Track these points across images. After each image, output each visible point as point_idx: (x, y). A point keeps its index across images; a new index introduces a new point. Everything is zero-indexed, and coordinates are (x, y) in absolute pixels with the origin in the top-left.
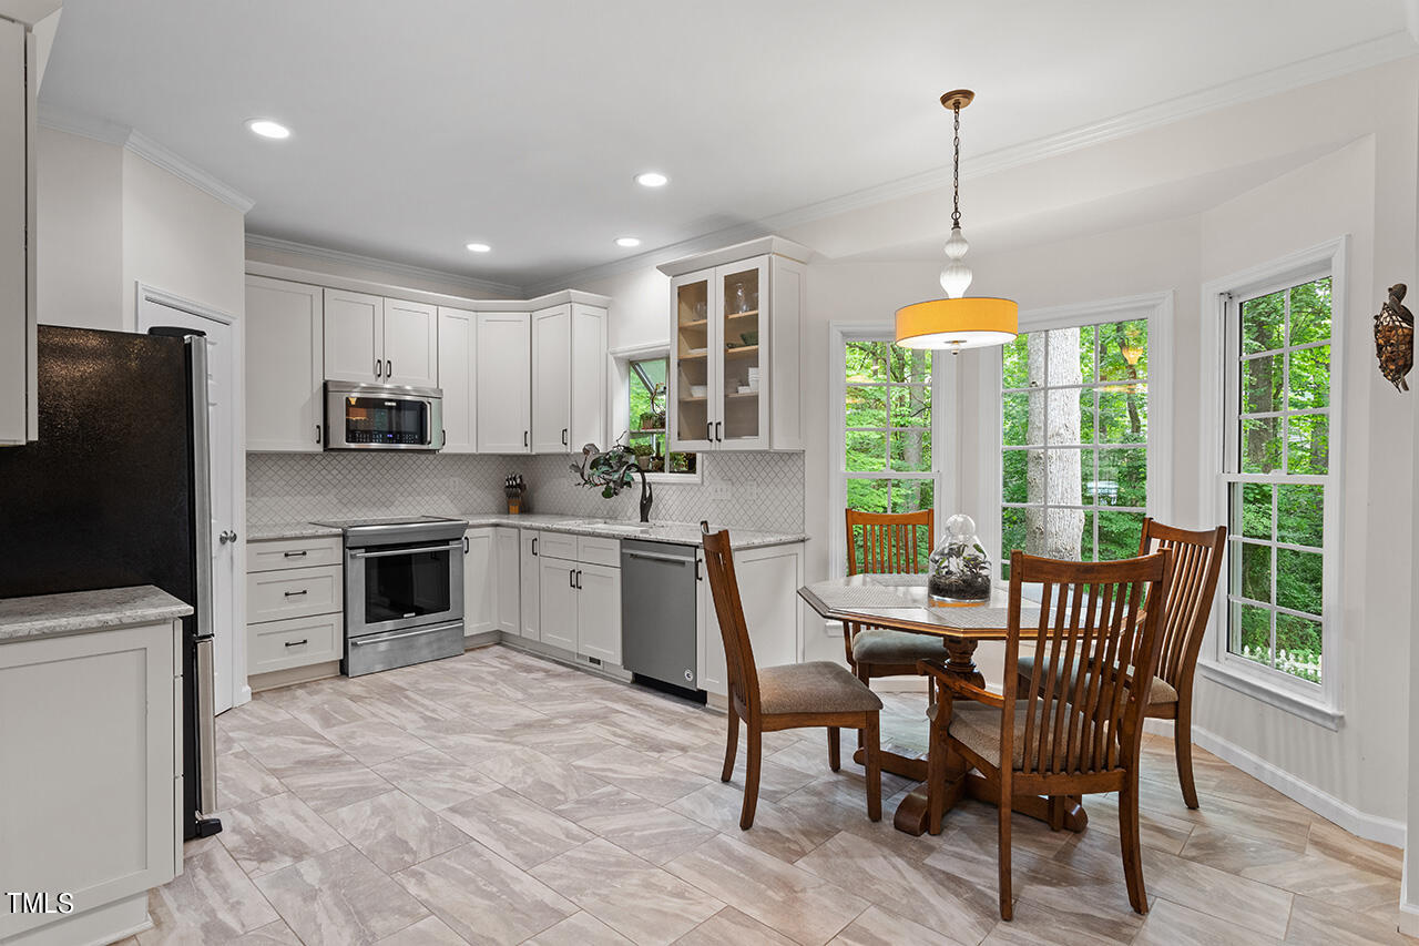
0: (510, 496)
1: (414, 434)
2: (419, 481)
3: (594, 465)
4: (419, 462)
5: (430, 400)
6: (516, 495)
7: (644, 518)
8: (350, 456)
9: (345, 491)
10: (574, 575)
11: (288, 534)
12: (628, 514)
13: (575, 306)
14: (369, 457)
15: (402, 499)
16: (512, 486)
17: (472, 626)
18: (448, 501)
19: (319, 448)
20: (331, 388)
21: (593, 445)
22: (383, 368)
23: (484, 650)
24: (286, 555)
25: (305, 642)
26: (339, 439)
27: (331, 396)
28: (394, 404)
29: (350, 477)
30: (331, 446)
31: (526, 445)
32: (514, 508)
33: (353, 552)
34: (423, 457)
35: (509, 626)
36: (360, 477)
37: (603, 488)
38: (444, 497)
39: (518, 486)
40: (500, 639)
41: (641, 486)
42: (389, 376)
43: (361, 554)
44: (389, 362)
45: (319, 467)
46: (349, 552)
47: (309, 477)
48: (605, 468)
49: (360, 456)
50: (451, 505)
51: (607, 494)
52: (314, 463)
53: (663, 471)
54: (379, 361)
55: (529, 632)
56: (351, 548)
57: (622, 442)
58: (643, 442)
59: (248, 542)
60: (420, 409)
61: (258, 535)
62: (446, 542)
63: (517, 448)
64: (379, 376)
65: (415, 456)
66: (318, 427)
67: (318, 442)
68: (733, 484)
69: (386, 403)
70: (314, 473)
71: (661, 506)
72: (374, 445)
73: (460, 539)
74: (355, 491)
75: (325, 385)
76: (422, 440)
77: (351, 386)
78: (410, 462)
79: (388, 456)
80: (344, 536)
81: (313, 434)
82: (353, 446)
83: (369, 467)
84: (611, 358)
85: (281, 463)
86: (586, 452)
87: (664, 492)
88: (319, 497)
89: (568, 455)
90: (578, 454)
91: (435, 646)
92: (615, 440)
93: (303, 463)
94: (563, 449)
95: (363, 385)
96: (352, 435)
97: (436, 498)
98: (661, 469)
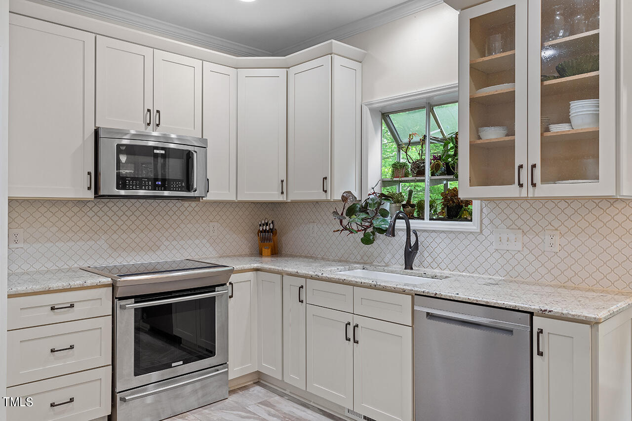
0: (263, 240)
1: (182, 181)
2: (182, 226)
3: (351, 211)
4: (182, 209)
5: (196, 149)
6: (269, 240)
7: (408, 265)
8: (120, 202)
9: (115, 236)
10: (351, 328)
11: (55, 285)
12: (386, 260)
13: (336, 57)
14: (138, 203)
15: (166, 243)
16: (265, 231)
17: (236, 370)
18: (208, 245)
19: (91, 195)
20: (101, 134)
21: (350, 192)
22: (153, 117)
23: (245, 392)
24: (53, 309)
25: (72, 400)
26: (109, 186)
27: (102, 142)
28: (163, 152)
29: (120, 223)
30: (102, 193)
31: (282, 193)
32: (266, 251)
33: (123, 302)
34: (186, 204)
35: (271, 370)
36: (129, 223)
37: (361, 235)
38: (204, 241)
39: (271, 230)
40: (259, 379)
41: (405, 233)
42: (158, 125)
43: (131, 305)
44: (158, 112)
45: (91, 214)
46: (119, 303)
47: (81, 224)
48: (363, 216)
49: (129, 202)
50: (211, 249)
51: (367, 241)
52: (86, 209)
53: (423, 219)
54: (149, 110)
55: (294, 379)
56: (120, 299)
57: (377, 190)
58: (394, 189)
59: (10, 296)
60: (188, 157)
61: (21, 289)
62: (211, 288)
63: (274, 196)
64: (149, 124)
65: (179, 203)
66: (89, 173)
67: (89, 188)
68: (524, 233)
69: (156, 151)
70: (86, 219)
71: (426, 254)
72: (141, 192)
73: (225, 284)
74: (124, 236)
75: (96, 132)
76: (189, 187)
77: (122, 133)
78: (175, 209)
79: (155, 203)
80: (114, 286)
81: (85, 181)
82: (123, 192)
83: (137, 213)
84: (366, 110)
85: (54, 209)
86: (344, 199)
87: (430, 240)
88: (91, 243)
89: (328, 202)
90: (335, 201)
91: (200, 394)
92: (370, 187)
93: (76, 209)
94: (322, 197)
95: (133, 132)
96: (122, 182)
97: (197, 242)
98: (421, 217)
